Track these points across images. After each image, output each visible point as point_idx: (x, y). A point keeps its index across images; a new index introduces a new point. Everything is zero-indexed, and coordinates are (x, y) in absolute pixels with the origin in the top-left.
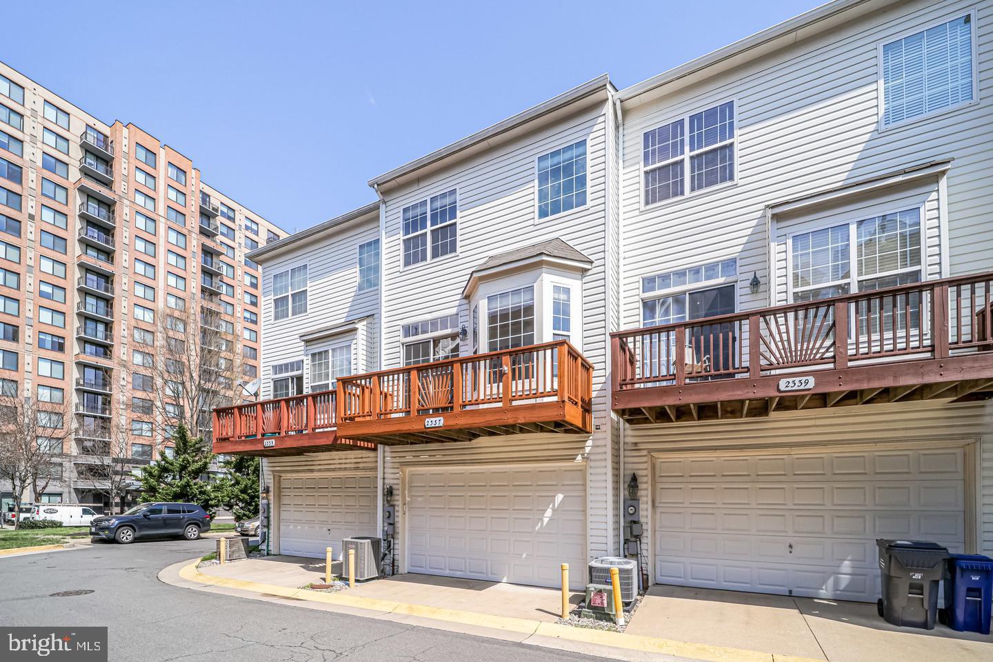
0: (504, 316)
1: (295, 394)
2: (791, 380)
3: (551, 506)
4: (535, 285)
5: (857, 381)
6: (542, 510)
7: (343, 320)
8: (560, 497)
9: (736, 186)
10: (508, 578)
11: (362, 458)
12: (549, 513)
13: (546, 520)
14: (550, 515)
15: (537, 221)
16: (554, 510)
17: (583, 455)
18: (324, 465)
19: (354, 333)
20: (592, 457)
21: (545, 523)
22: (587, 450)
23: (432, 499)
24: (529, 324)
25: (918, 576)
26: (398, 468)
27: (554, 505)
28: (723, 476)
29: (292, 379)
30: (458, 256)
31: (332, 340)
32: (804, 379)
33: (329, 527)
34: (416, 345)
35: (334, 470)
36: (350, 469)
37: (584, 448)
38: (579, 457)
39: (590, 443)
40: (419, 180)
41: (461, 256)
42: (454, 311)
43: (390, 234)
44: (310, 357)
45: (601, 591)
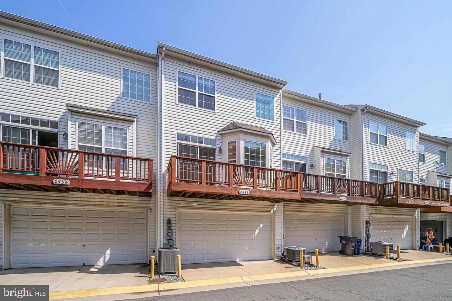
0: (252, 152)
1: (37, 144)
2: (342, 197)
3: (258, 229)
6: (254, 231)
7: (106, 109)
8: (261, 225)
9: (307, 136)
10: (239, 259)
11: (125, 200)
12: (257, 231)
13: (256, 234)
14: (258, 232)
15: (255, 117)
16: (259, 230)
17: (273, 210)
20: (276, 212)
21: (256, 235)
22: (275, 209)
24: (263, 158)
25: (353, 244)
26: (175, 209)
27: (259, 228)
29: (34, 131)
30: (216, 113)
31: (105, 120)
34: (187, 147)
35: (95, 205)
36: (114, 206)
37: (273, 208)
38: (272, 211)
39: (276, 206)
42: (214, 138)
43: (167, 79)
44: (77, 124)
45: (309, 257)
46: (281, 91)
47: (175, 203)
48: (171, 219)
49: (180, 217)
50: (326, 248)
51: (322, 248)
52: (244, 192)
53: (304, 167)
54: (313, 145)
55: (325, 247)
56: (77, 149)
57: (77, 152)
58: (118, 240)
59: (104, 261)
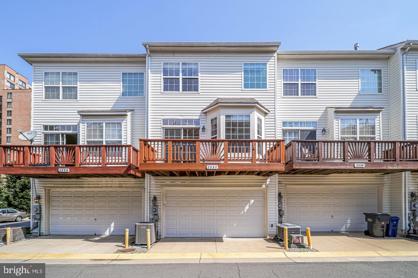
0: (234, 124)
1: (65, 143)
2: (358, 164)
3: (248, 205)
4: (251, 115)
5: (377, 167)
6: (244, 206)
7: (110, 109)
8: (252, 201)
9: (317, 98)
10: (226, 235)
11: (125, 181)
12: (247, 207)
13: (246, 210)
14: (248, 208)
15: (243, 89)
16: (249, 206)
17: (265, 185)
18: (94, 184)
19: (125, 117)
20: (269, 186)
21: (245, 212)
22: (268, 183)
23: (181, 202)
24: (248, 131)
25: (383, 223)
26: (161, 187)
27: (250, 204)
28: (311, 194)
29: (62, 135)
30: (199, 93)
31: (105, 118)
32: (362, 164)
33: (96, 218)
34: (172, 130)
35: (102, 187)
36: (115, 187)
37: (266, 182)
38: (264, 186)
39: (269, 180)
40: (174, 52)
41: (201, 94)
42: (197, 118)
43: (153, 72)
44: (86, 124)
45: (298, 237)
46: (275, 55)
47: (161, 182)
48: (157, 196)
49: (167, 195)
50: (348, 227)
51: (342, 226)
52: (212, 167)
53: (313, 133)
54: (325, 107)
55: (346, 226)
56: (86, 144)
57: (86, 146)
58: (121, 215)
59: (110, 232)
